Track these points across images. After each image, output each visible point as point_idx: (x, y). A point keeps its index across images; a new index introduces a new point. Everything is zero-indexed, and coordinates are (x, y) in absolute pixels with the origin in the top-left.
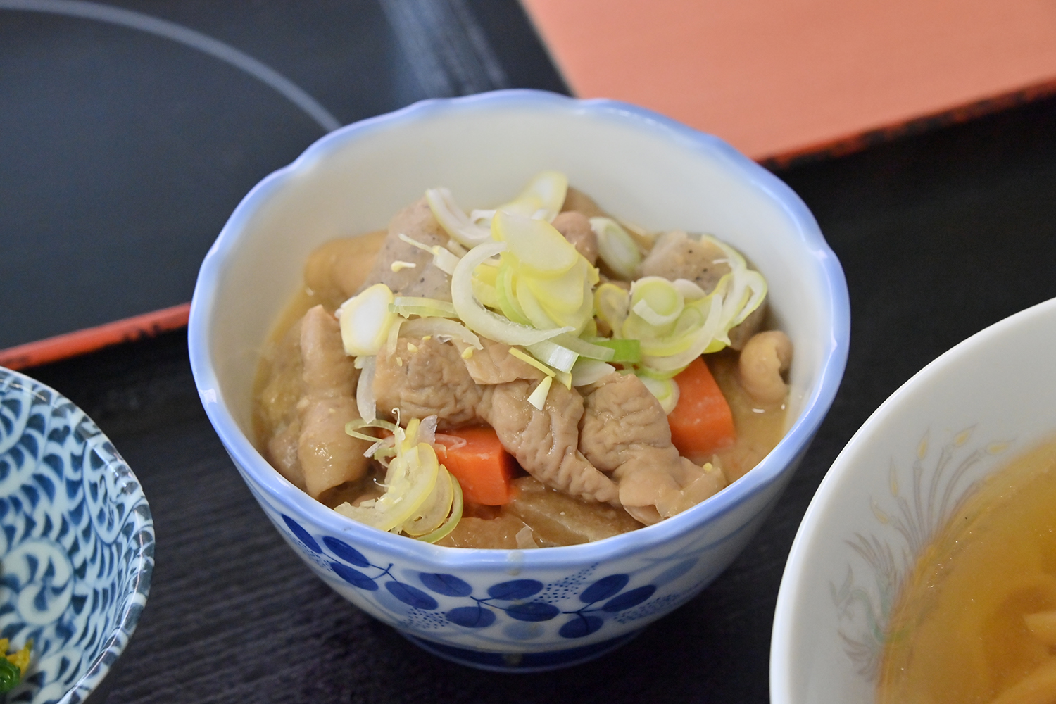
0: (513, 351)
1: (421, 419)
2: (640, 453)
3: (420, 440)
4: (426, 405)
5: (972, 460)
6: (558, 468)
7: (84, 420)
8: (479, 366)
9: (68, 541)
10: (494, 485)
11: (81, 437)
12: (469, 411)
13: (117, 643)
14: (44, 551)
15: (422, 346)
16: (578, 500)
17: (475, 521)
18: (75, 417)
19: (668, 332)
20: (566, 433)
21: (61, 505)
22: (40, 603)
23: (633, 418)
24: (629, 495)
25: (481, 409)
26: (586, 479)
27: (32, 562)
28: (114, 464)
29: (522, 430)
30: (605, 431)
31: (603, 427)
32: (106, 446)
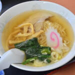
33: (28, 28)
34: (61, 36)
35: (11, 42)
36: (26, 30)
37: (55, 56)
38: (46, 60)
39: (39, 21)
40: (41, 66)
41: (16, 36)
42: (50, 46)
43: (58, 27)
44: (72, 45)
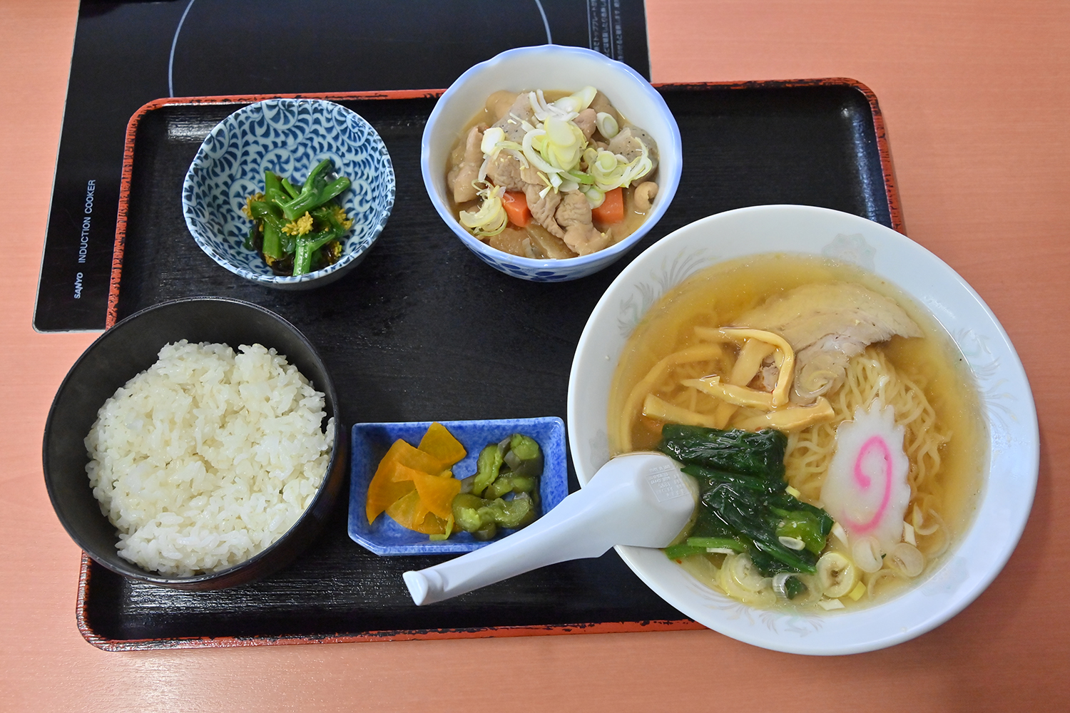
0: (538, 173)
1: (500, 187)
2: (576, 224)
3: (498, 195)
4: (503, 182)
5: (702, 261)
6: (544, 222)
7: (384, 147)
8: (525, 175)
9: (373, 186)
10: (519, 218)
11: (381, 153)
12: (519, 188)
13: (368, 243)
14: (366, 186)
15: (506, 160)
16: (550, 234)
17: (510, 230)
18: (381, 145)
19: (606, 175)
20: (550, 210)
21: (372, 173)
22: (361, 203)
23: (577, 211)
24: (568, 239)
25: (524, 189)
26: (554, 228)
27: (361, 188)
28: (389, 169)
29: (535, 203)
30: (565, 213)
31: (565, 211)
32: (388, 160)
33: (764, 364)
34: (912, 478)
35: (651, 408)
36: (747, 365)
37: (834, 574)
38: (786, 577)
39: (831, 344)
40: (749, 604)
41: (686, 383)
42: (833, 512)
43: (916, 414)
44: (944, 554)
